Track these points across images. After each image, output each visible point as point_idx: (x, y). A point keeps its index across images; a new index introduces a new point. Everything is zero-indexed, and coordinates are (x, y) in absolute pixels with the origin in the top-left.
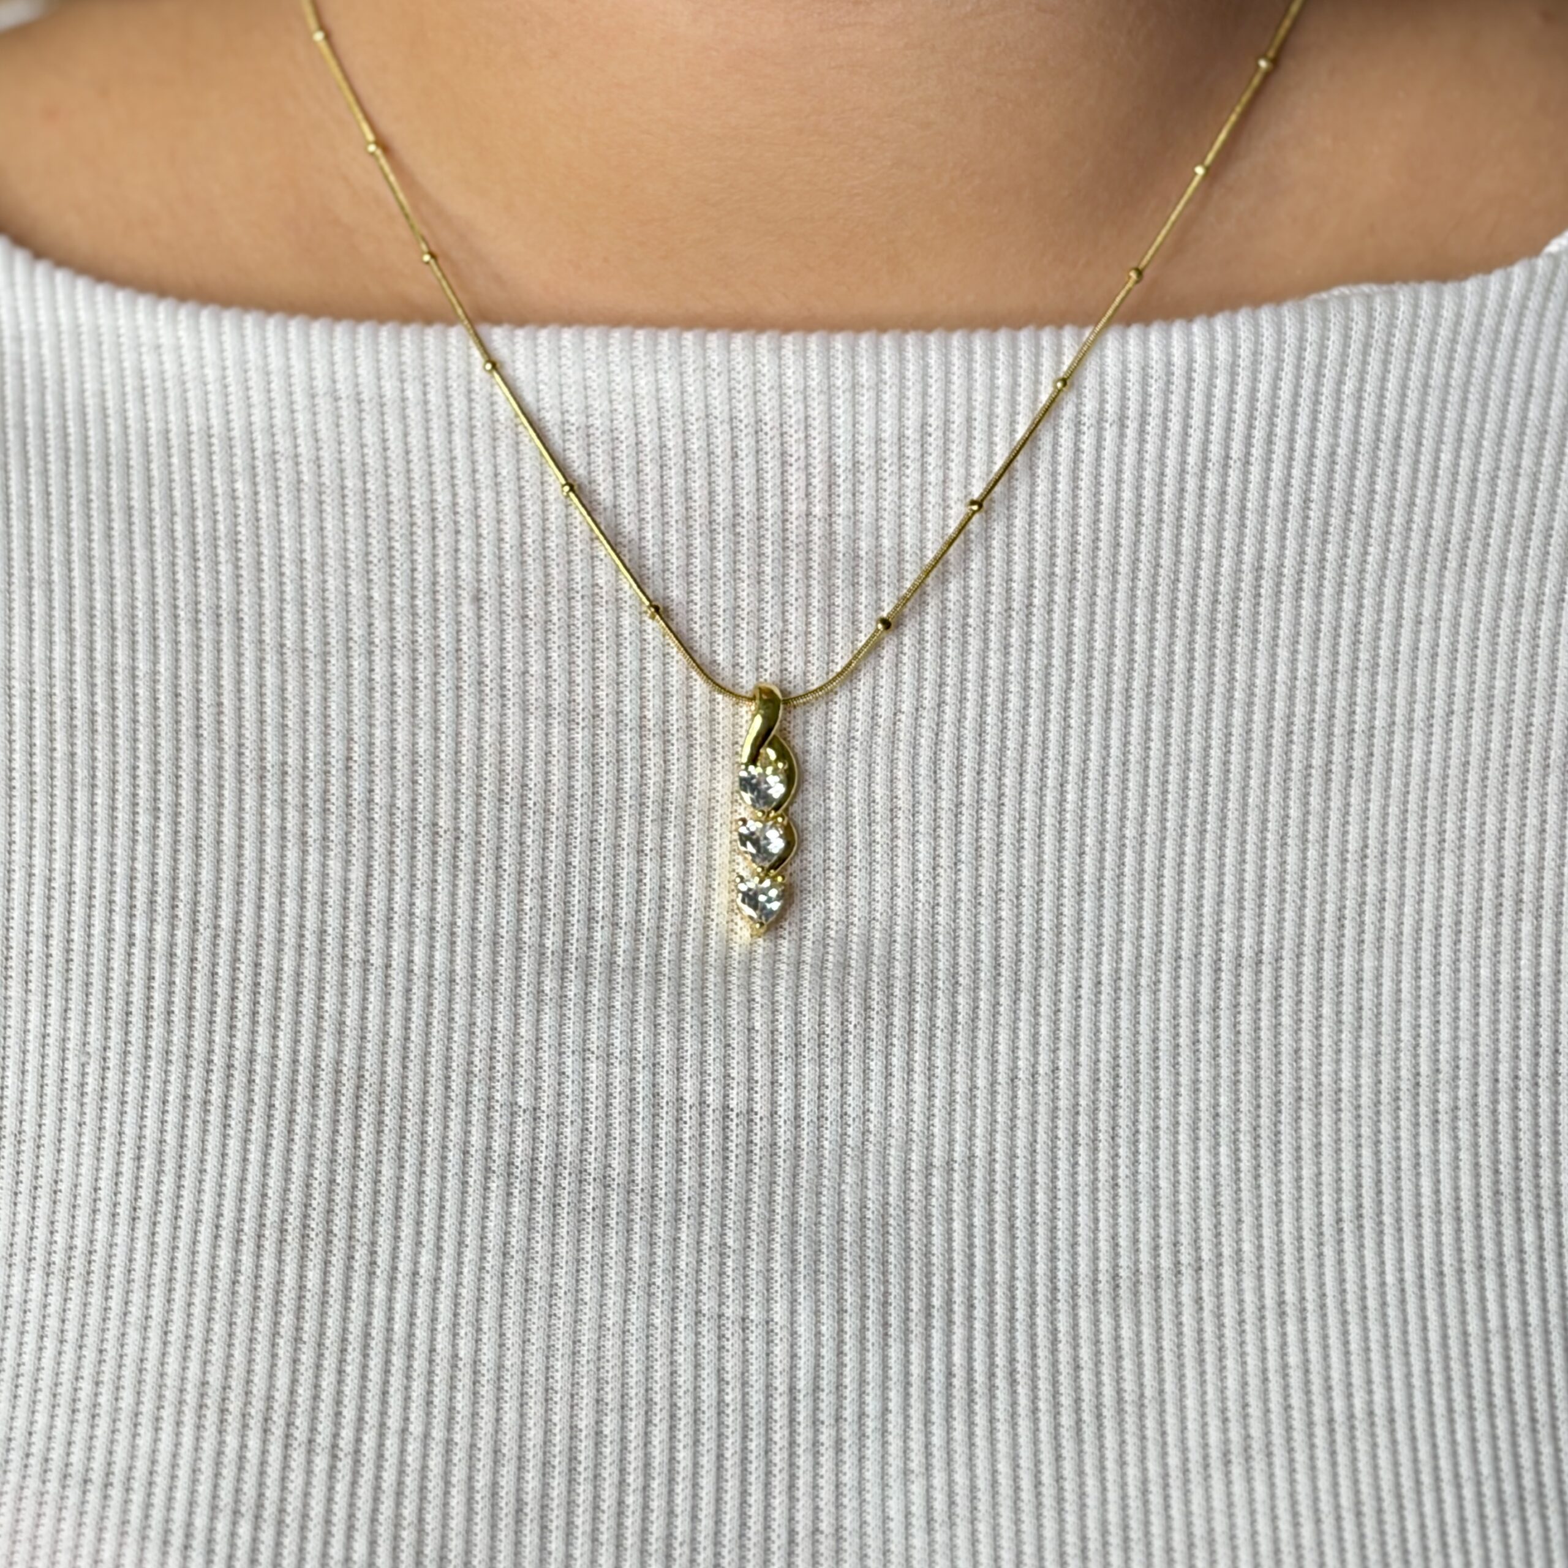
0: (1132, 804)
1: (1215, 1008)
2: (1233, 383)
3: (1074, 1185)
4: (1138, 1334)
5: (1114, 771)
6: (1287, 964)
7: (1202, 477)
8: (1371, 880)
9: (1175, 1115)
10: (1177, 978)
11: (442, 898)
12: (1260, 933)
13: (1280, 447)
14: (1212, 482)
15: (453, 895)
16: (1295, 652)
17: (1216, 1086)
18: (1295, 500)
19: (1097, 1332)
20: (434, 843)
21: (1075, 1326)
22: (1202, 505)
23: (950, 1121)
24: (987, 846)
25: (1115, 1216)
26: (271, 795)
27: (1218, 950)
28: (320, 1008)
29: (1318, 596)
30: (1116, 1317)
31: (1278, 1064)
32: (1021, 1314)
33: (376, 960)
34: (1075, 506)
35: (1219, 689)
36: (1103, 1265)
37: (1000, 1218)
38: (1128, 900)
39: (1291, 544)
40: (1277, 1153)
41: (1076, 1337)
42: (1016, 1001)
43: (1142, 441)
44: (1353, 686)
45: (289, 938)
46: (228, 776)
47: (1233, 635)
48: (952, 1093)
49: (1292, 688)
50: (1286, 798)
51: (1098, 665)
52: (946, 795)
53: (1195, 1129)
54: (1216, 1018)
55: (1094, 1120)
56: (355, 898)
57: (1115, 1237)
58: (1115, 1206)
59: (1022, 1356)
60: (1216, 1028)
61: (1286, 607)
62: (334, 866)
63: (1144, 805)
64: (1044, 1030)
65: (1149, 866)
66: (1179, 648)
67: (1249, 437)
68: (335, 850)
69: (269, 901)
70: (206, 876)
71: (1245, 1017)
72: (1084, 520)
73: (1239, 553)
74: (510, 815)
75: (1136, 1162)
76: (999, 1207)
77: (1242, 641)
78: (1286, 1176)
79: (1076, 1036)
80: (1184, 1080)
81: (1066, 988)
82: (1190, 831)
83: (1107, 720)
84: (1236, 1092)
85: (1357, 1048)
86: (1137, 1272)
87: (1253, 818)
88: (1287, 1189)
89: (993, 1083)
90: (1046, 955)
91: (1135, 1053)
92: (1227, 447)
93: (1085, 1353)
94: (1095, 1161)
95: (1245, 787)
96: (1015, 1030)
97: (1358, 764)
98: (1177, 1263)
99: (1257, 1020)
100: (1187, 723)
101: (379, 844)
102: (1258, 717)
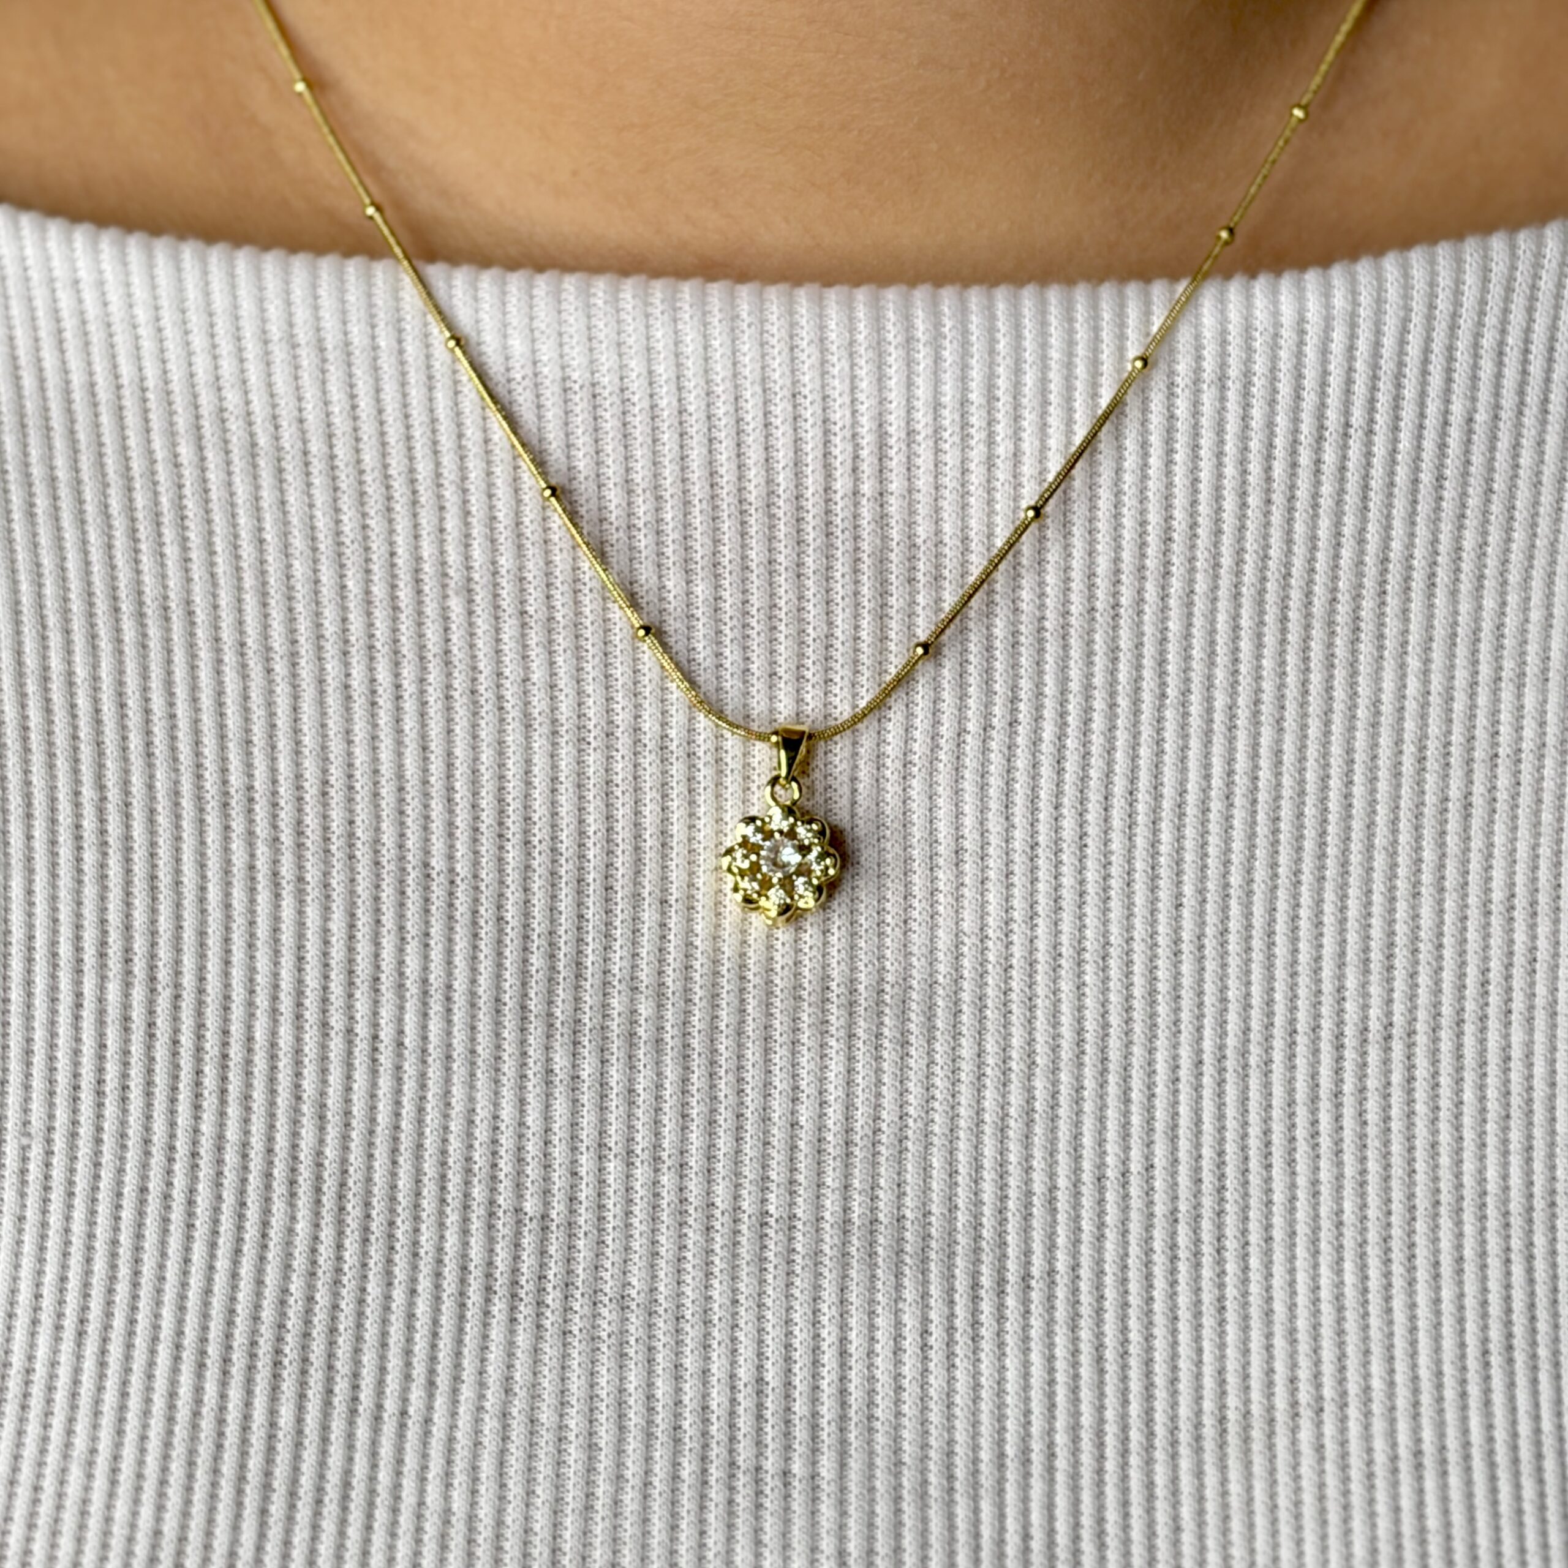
0: (1237, 846)
1: (1338, 1094)
2: (1352, 336)
3: (1173, 1308)
4: (1249, 1489)
5: (1216, 805)
6: (1421, 1039)
7: (1318, 450)
8: (1520, 937)
9: (1291, 1223)
10: (1292, 1057)
11: (436, 954)
12: (1390, 1001)
13: (1408, 413)
14: (1330, 457)
15: (449, 952)
16: (1427, 661)
17: (1339, 1188)
18: (1426, 477)
19: (1200, 1487)
20: (427, 888)
21: (1175, 1480)
22: (1318, 483)
23: (1026, 1229)
24: (1068, 896)
25: (1222, 1346)
26: (238, 825)
27: (1340, 1023)
28: (298, 1086)
29: (1454, 593)
30: (1223, 1468)
31: (1411, 1161)
32: (1110, 1465)
33: (362, 1029)
34: (1170, 485)
35: (1338, 706)
36: (1208, 1405)
37: (1086, 1348)
38: (1233, 961)
39: (1422, 531)
40: (1411, 1269)
41: (1175, 1492)
42: (1103, 1084)
43: (1247, 406)
44: (1496, 699)
45: (262, 1000)
46: (187, 803)
47: (1355, 641)
48: (1029, 1193)
49: (1425, 705)
50: (1419, 838)
51: (1196, 678)
52: (1019, 834)
53: (1315, 1241)
54: (1339, 1105)
55: (1196, 1230)
56: (337, 953)
57: (1221, 1372)
58: (1222, 1334)
59: (1112, 1515)
60: (1338, 1118)
61: (1416, 606)
62: (312, 913)
63: (1252, 847)
64: (1136, 1120)
65: (1258, 921)
66: (1292, 659)
67: (1372, 401)
68: (313, 892)
69: (238, 955)
70: (164, 924)
71: (1372, 1105)
72: (1180, 501)
73: (1361, 541)
74: (513, 855)
75: (1245, 1281)
76: (1085, 1334)
77: (1366, 648)
78: (1422, 1298)
79: (1175, 1127)
80: (1302, 1181)
81: (1161, 1067)
82: (1306, 878)
83: (1208, 743)
84: (1363, 1195)
85: (1505, 1142)
86: (1247, 1414)
87: (1380, 861)
88: (1423, 1312)
89: (1077, 1183)
90: (1138, 1028)
91: (1244, 1148)
92: (1347, 413)
93: (1186, 1512)
94: (1197, 1278)
95: (1370, 825)
96: (1102, 1119)
97: (1502, 796)
98: (1294, 1404)
99: (1386, 1108)
100: (1302, 748)
101: (363, 887)
102: (1385, 740)
